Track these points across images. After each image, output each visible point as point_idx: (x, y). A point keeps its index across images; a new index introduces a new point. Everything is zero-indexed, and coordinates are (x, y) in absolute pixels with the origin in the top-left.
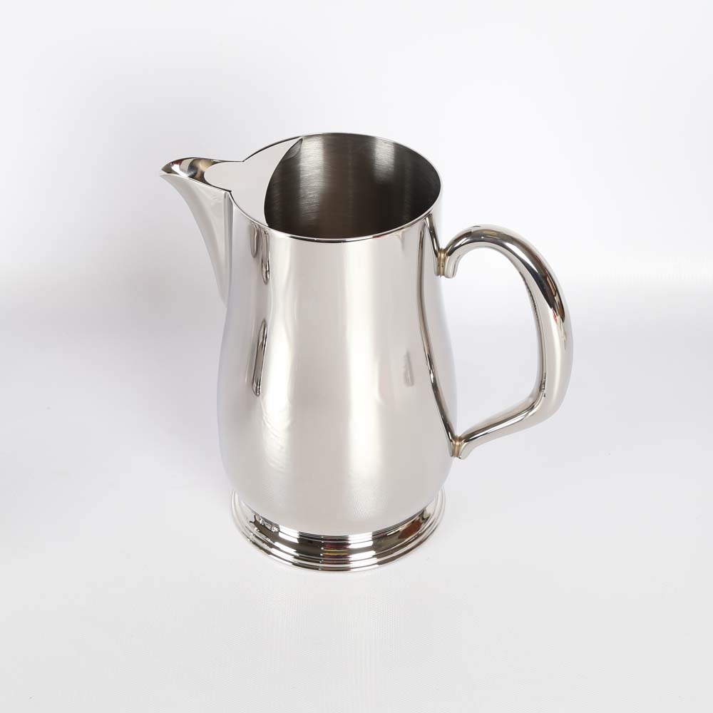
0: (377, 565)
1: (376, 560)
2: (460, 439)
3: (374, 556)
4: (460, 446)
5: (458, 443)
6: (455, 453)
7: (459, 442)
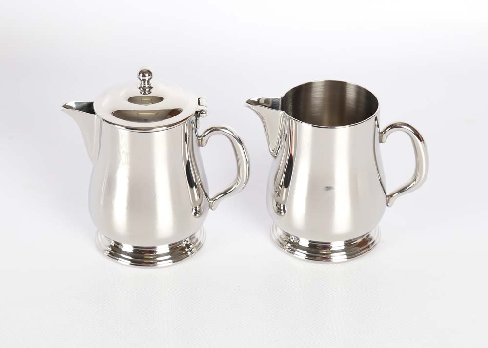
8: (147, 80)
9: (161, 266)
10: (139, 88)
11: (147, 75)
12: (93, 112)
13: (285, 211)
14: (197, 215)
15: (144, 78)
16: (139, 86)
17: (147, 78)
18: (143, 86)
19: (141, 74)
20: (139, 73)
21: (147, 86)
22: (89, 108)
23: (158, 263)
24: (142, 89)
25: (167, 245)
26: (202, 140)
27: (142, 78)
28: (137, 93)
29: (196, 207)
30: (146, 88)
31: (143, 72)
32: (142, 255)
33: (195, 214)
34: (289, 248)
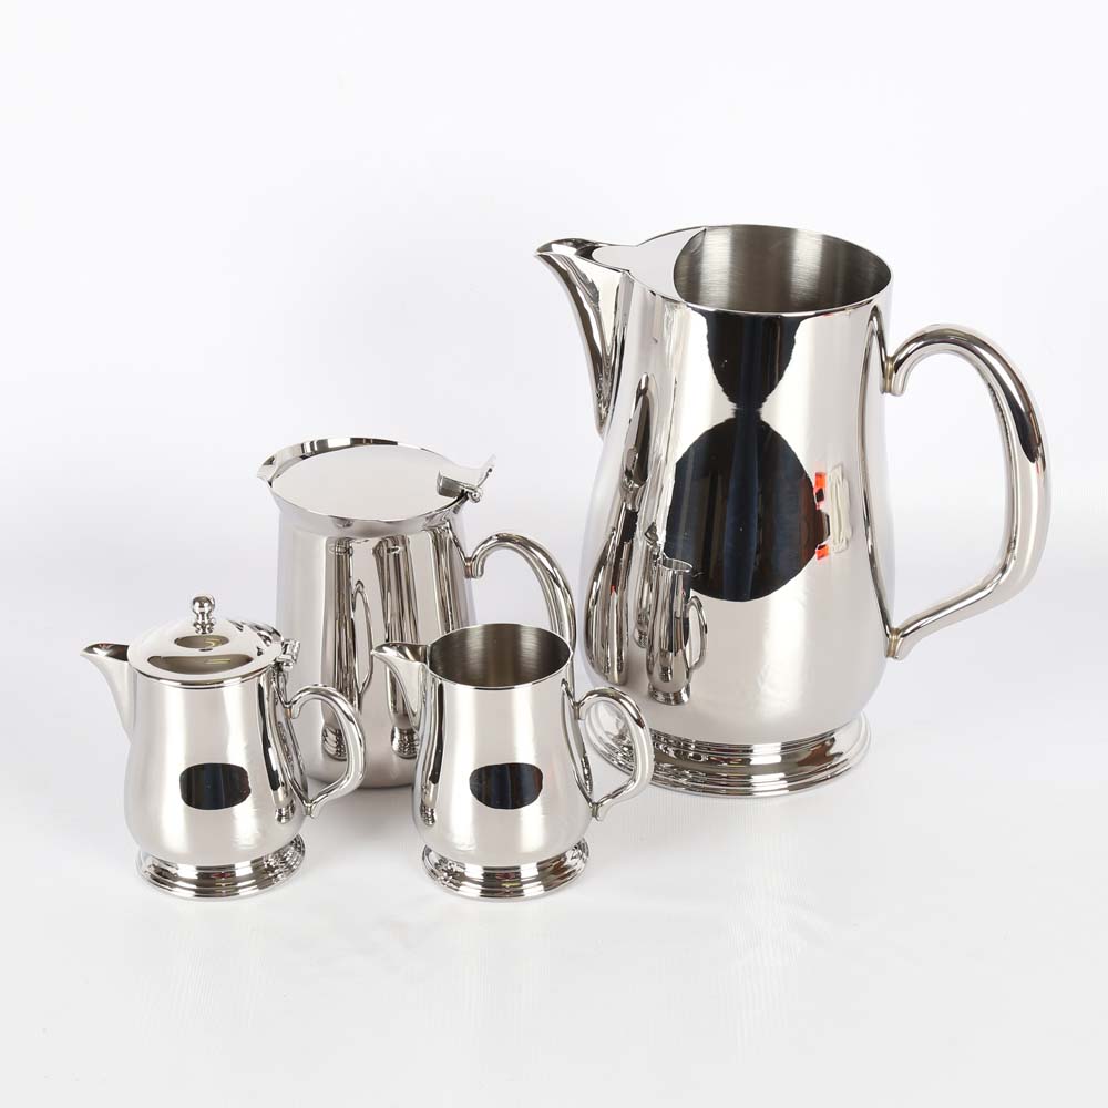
0: (787, 791)
1: (784, 784)
2: (898, 632)
3: (781, 779)
4: (897, 641)
5: (894, 637)
6: (891, 653)
7: (896, 637)
8: (207, 611)
9: (245, 894)
10: (195, 625)
11: (206, 604)
12: (124, 658)
13: (433, 821)
14: (283, 820)
15: (202, 610)
16: (194, 621)
17: (206, 610)
18: (200, 622)
19: (197, 604)
20: (194, 602)
21: (206, 621)
22: (120, 652)
23: (240, 890)
24: (199, 626)
25: (249, 863)
26: (290, 708)
27: (198, 610)
28: (192, 632)
29: (280, 811)
30: (205, 626)
31: (200, 600)
32: (212, 882)
33: (280, 819)
34: (445, 880)
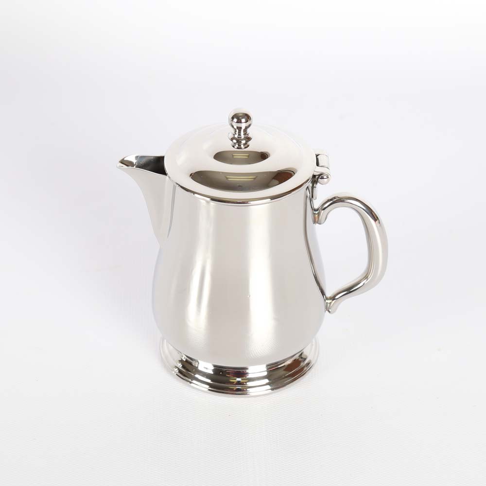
8: (243, 128)
10: (232, 139)
11: (243, 120)
15: (239, 125)
16: (231, 136)
17: (243, 126)
18: (236, 136)
19: (235, 120)
20: (233, 118)
21: (243, 136)
22: (157, 165)
23: (249, 390)
24: (235, 141)
26: (319, 214)
27: (235, 125)
28: (227, 146)
31: (238, 117)
